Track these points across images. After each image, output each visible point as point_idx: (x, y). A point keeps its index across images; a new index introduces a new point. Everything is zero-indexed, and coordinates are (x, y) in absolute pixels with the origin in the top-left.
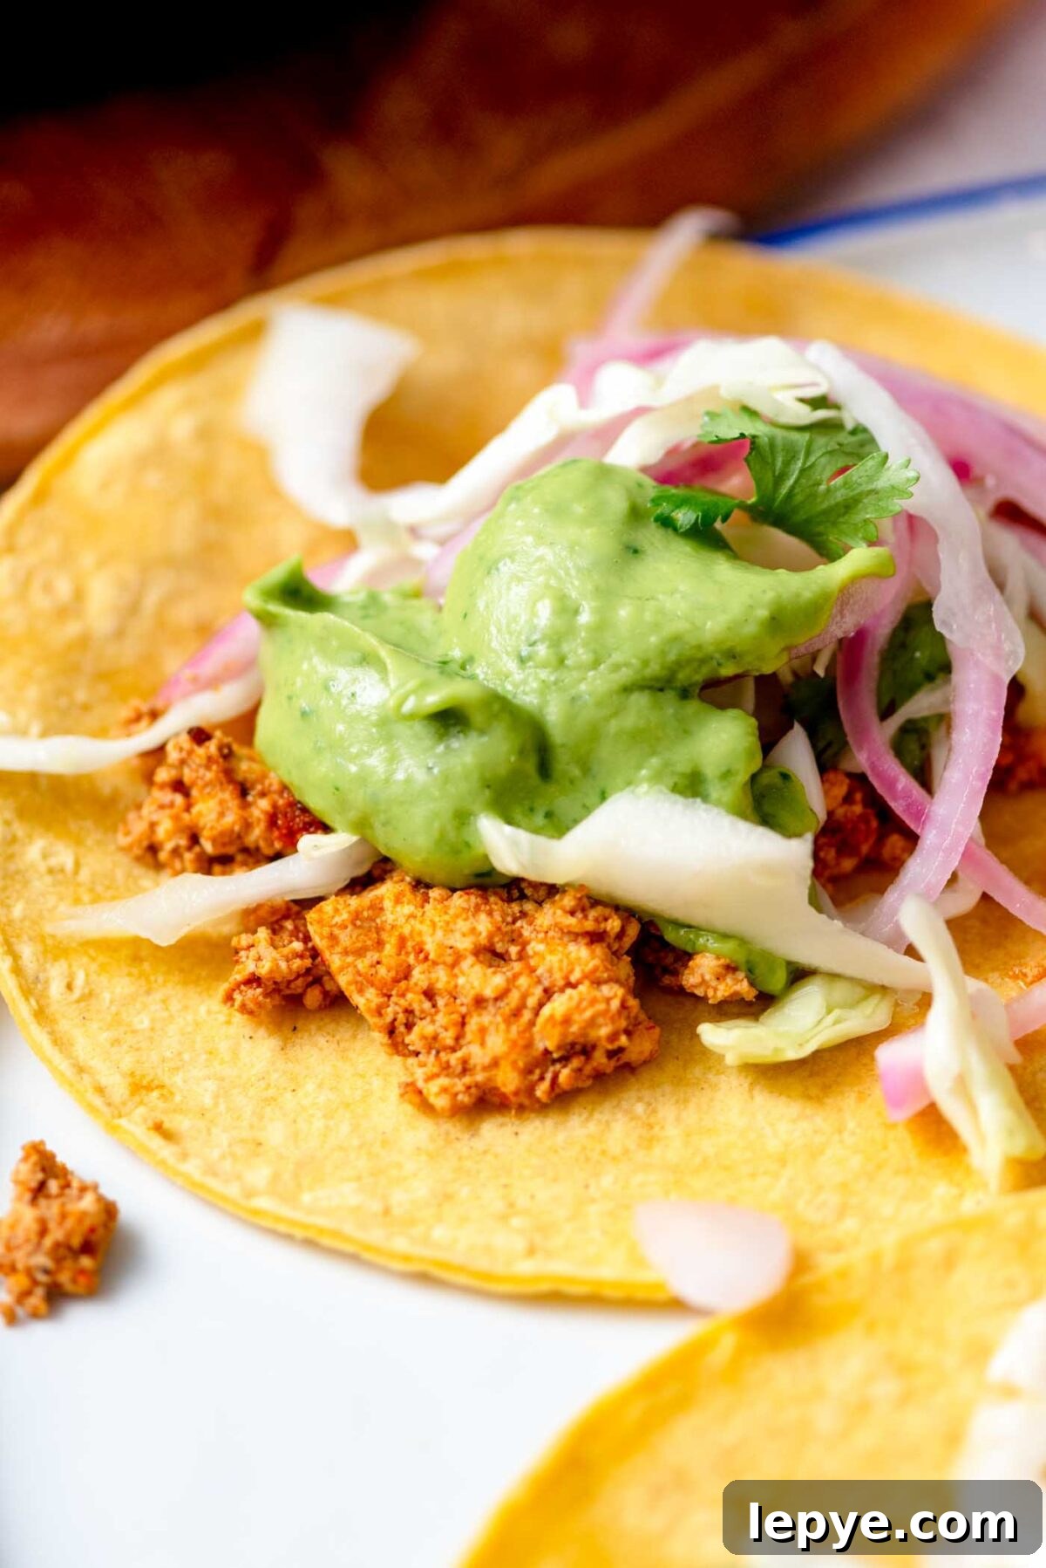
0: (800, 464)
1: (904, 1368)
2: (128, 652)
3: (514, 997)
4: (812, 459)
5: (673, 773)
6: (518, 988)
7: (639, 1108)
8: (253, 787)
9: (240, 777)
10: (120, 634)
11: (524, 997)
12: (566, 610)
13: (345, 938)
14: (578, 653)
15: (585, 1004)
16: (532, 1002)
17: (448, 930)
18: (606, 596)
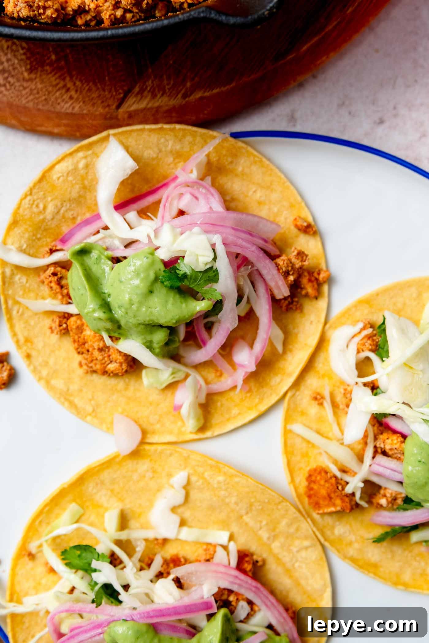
0: (196, 283)
1: (154, 472)
2: (53, 224)
3: (104, 361)
4: (200, 283)
5: (146, 340)
6: (105, 360)
7: (127, 380)
8: (64, 287)
9: (61, 285)
10: (53, 219)
11: (106, 362)
12: (131, 303)
13: (74, 331)
14: (131, 314)
15: (117, 370)
16: (107, 363)
17: (94, 342)
18: (141, 303)
